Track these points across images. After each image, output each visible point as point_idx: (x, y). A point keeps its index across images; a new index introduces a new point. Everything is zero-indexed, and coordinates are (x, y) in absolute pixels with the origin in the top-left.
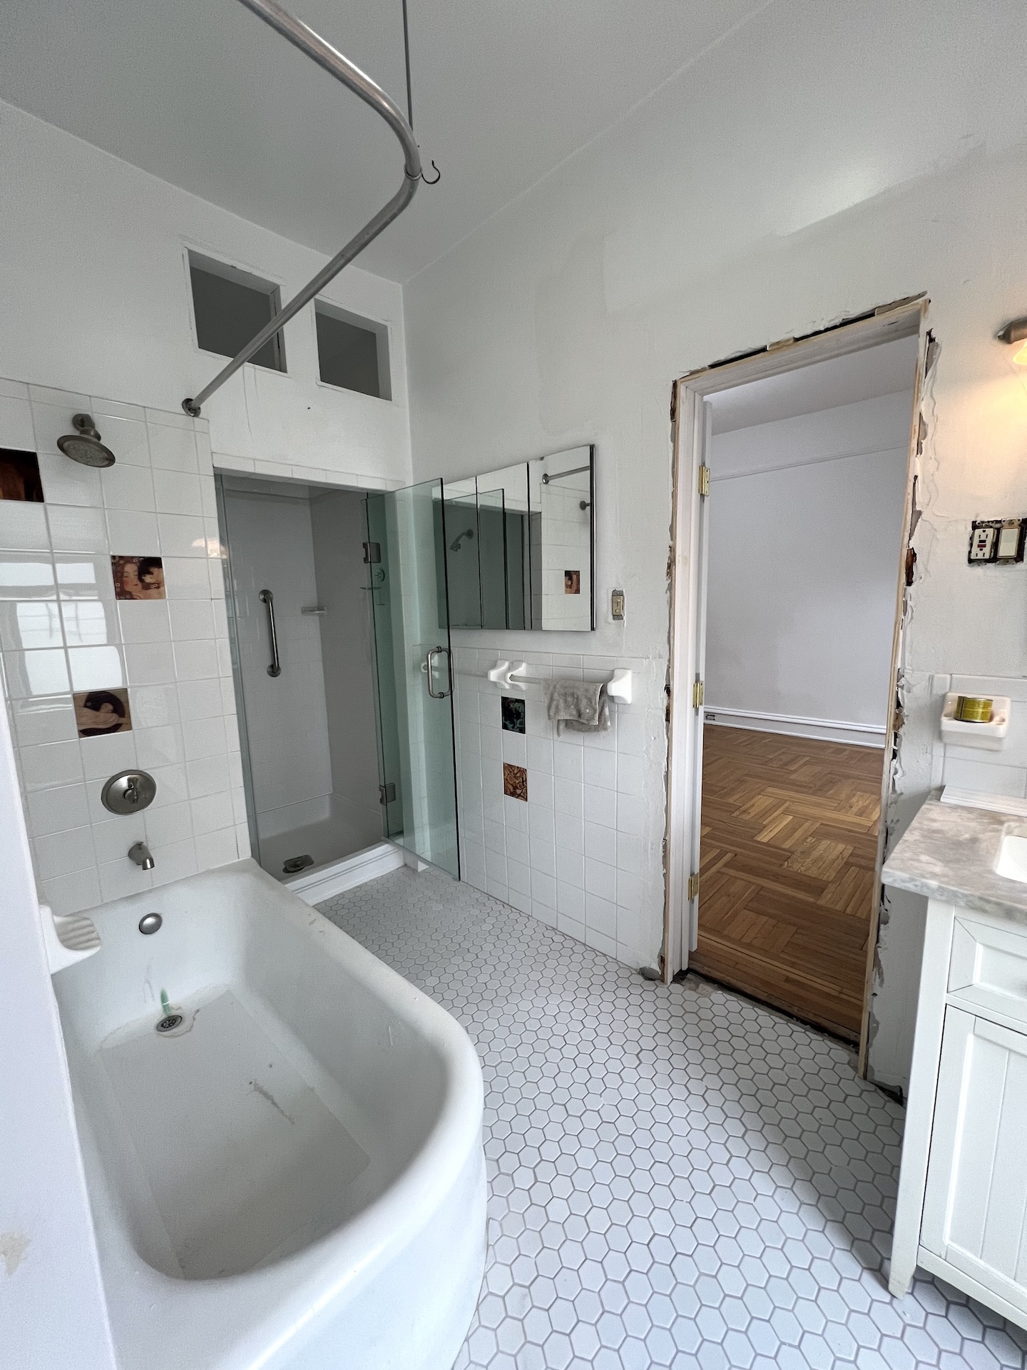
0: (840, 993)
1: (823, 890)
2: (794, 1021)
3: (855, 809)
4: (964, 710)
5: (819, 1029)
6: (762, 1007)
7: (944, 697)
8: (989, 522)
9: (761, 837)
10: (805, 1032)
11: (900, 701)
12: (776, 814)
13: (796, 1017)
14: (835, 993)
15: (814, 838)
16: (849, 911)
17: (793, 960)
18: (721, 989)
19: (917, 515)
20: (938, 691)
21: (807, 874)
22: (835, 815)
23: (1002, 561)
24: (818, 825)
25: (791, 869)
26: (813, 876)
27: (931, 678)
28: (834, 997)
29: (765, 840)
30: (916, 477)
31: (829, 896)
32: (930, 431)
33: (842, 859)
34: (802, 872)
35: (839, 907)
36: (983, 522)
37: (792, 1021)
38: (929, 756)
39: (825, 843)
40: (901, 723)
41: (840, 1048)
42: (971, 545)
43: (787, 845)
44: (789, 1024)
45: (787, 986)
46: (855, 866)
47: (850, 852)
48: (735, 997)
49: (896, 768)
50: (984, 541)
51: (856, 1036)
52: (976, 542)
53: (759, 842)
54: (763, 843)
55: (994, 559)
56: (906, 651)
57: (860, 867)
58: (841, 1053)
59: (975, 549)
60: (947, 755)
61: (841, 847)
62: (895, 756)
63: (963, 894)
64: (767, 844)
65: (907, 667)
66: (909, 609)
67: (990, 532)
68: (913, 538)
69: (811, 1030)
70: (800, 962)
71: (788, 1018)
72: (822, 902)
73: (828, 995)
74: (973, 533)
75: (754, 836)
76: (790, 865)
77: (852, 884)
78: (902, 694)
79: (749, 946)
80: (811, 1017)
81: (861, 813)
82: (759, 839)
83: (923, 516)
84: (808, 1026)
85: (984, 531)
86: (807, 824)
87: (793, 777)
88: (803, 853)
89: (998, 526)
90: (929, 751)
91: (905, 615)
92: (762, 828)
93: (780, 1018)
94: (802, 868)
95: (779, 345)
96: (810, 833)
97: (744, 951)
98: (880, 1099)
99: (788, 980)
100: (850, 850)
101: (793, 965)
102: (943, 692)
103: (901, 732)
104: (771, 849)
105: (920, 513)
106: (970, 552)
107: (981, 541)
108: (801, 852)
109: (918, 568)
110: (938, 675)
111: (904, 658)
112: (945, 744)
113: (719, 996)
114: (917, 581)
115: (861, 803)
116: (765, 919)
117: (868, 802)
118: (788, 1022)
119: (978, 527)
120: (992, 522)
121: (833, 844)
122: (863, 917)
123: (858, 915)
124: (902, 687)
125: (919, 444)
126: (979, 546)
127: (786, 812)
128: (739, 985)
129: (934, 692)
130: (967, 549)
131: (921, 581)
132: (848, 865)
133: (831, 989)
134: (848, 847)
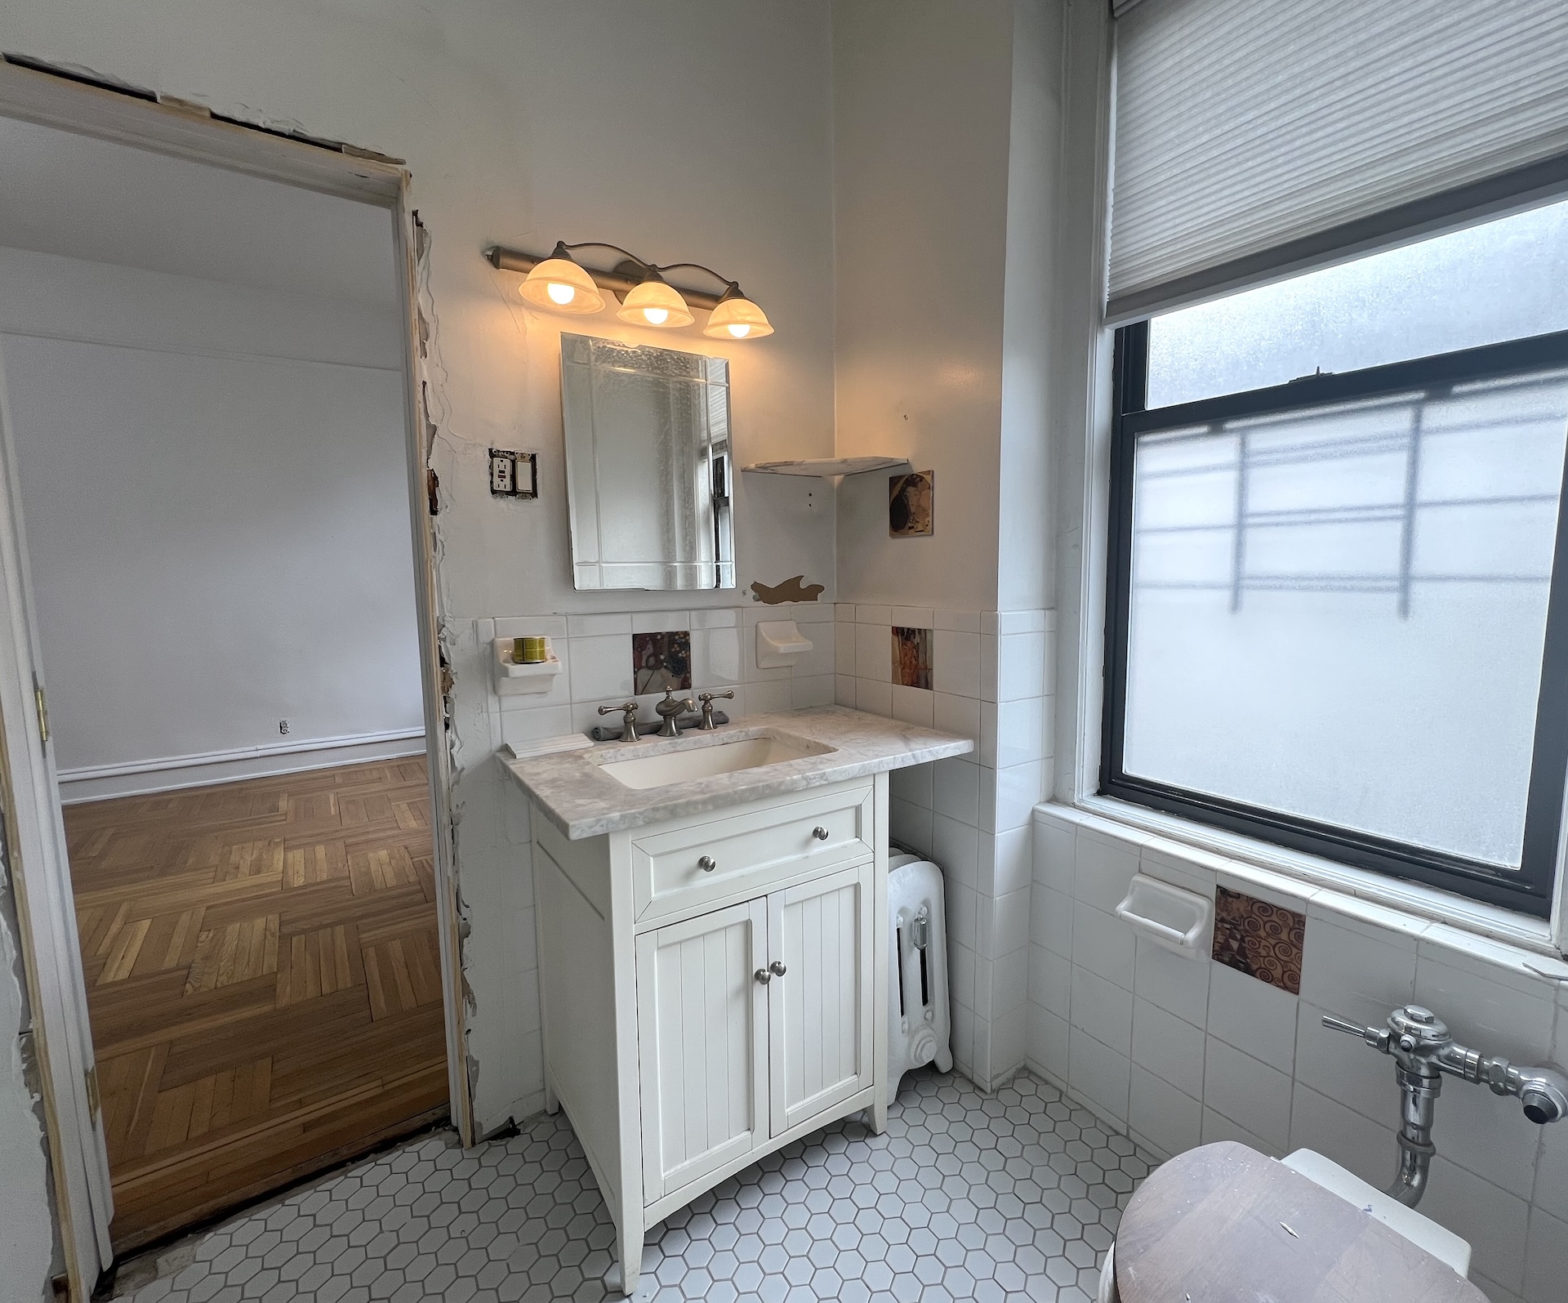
0: (383, 1085)
1: (273, 988)
2: (350, 1166)
3: (245, 869)
4: (524, 651)
5: (387, 1145)
6: (293, 1191)
7: (492, 644)
8: (504, 452)
9: (112, 974)
10: (376, 1165)
11: (445, 657)
12: (115, 928)
13: (347, 1161)
14: (378, 1091)
15: (210, 930)
16: (326, 989)
17: (295, 1098)
18: (208, 1231)
19: (433, 430)
20: (485, 638)
21: (235, 981)
22: (219, 888)
23: (521, 495)
24: (202, 912)
25: (202, 990)
26: (244, 979)
27: (475, 625)
28: (381, 1095)
29: (123, 974)
30: (424, 383)
31: (288, 989)
32: (432, 333)
33: (273, 935)
34: (226, 984)
35: (311, 991)
36: (499, 451)
37: (350, 1168)
38: (485, 715)
39: (233, 929)
40: (449, 684)
41: (428, 1141)
42: (492, 474)
43: (170, 962)
44: (349, 1175)
45: (312, 1135)
46: (295, 935)
47: (277, 922)
48: (240, 1218)
49: (451, 740)
50: (503, 472)
51: (433, 1114)
52: (496, 473)
53: (113, 984)
54: (123, 982)
55: (514, 492)
56: (443, 595)
57: (303, 932)
58: (431, 1146)
59: (496, 480)
60: (503, 709)
61: (260, 923)
62: (447, 726)
63: (639, 813)
64: (131, 977)
65: (446, 614)
66: (439, 544)
67: (507, 462)
68: (431, 456)
69: (379, 1155)
70: (308, 1093)
71: (342, 1170)
72: (283, 1002)
73: (370, 1101)
74: (492, 463)
75: (96, 981)
76: (197, 985)
77: (308, 957)
78: (446, 647)
79: (211, 1134)
80: (370, 1141)
81: (257, 869)
82: (110, 979)
83: (439, 432)
84: (372, 1155)
85: (502, 461)
86: (185, 917)
87: (104, 864)
88: (206, 958)
89: (512, 457)
90: (484, 709)
91: (435, 550)
92: (102, 961)
93: (333, 1179)
94: (220, 979)
95: (179, 106)
96: (199, 926)
97: (207, 1148)
98: (499, 1149)
99: (306, 1127)
100: (274, 921)
101: (301, 1104)
102: (491, 639)
103: (452, 693)
104: (143, 982)
105: (435, 428)
106: (492, 482)
107: (500, 472)
108: (203, 959)
109: (442, 493)
110: (482, 621)
111: (442, 601)
112: (499, 697)
113: (212, 1243)
114: (443, 510)
115: (249, 859)
116: (209, 1081)
117: (255, 852)
118: (345, 1174)
119: (495, 456)
120: (507, 452)
121: (245, 925)
122: (349, 985)
123: (340, 986)
124: (444, 640)
125: (423, 345)
126: (499, 476)
127: (131, 919)
128: (236, 1196)
129: (481, 640)
130: (488, 478)
131: (448, 510)
132: (285, 939)
133: (371, 1089)
134: (270, 917)
